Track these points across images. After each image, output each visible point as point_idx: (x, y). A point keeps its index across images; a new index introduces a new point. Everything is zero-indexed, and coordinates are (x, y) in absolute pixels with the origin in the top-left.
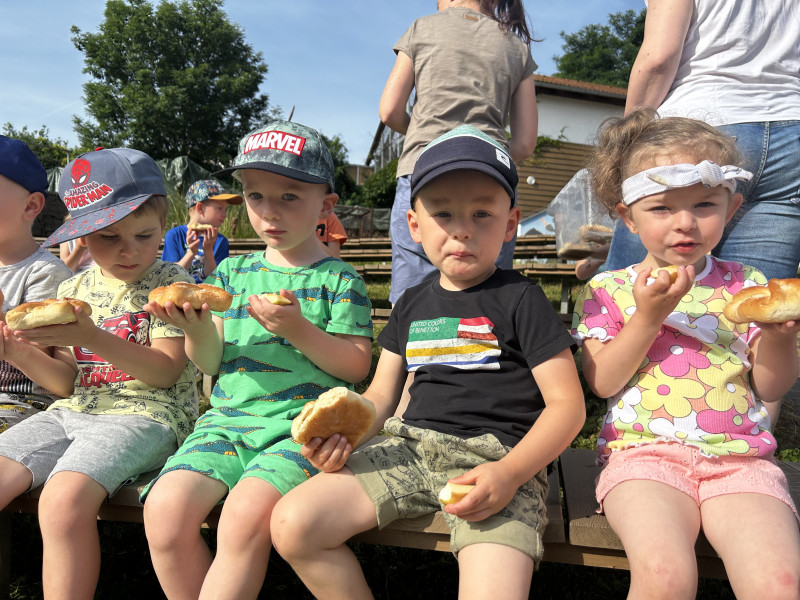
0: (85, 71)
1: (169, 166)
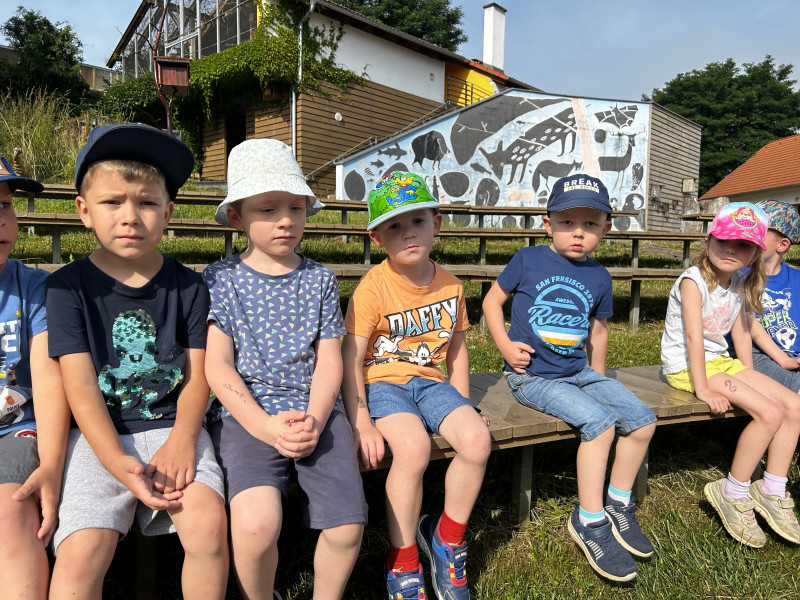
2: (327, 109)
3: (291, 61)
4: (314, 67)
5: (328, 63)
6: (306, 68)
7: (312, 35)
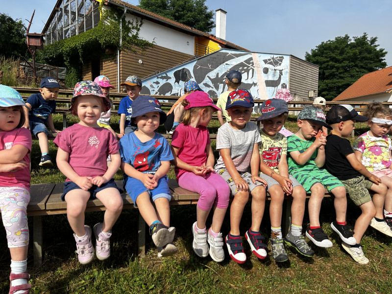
2: (135, 58)
3: (117, 36)
4: (128, 39)
5: (135, 37)
6: (124, 39)
7: (127, 24)
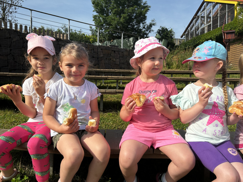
0: (94, 11)
1: (128, 41)
